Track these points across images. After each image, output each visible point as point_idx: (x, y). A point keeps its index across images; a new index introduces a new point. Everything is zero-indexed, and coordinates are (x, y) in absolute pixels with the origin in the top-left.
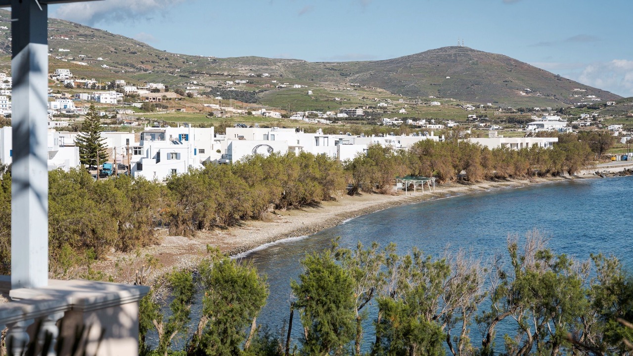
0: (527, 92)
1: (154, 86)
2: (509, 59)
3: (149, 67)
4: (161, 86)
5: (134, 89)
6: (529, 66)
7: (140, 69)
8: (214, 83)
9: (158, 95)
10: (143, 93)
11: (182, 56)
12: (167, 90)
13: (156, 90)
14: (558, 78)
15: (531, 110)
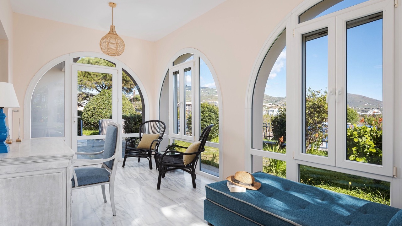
0: (367, 104)
1: (269, 103)
2: (362, 96)
3: (268, 100)
4: (271, 104)
5: (265, 104)
6: (368, 97)
7: (266, 100)
8: (283, 103)
9: (271, 105)
10: (267, 105)
11: (276, 97)
12: (272, 104)
13: (270, 104)
14: (377, 100)
15: (369, 108)
